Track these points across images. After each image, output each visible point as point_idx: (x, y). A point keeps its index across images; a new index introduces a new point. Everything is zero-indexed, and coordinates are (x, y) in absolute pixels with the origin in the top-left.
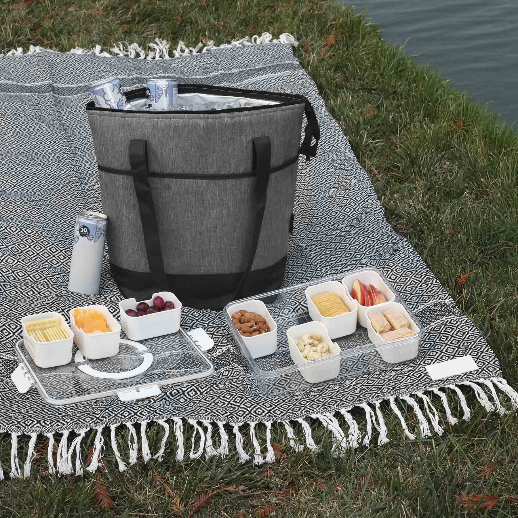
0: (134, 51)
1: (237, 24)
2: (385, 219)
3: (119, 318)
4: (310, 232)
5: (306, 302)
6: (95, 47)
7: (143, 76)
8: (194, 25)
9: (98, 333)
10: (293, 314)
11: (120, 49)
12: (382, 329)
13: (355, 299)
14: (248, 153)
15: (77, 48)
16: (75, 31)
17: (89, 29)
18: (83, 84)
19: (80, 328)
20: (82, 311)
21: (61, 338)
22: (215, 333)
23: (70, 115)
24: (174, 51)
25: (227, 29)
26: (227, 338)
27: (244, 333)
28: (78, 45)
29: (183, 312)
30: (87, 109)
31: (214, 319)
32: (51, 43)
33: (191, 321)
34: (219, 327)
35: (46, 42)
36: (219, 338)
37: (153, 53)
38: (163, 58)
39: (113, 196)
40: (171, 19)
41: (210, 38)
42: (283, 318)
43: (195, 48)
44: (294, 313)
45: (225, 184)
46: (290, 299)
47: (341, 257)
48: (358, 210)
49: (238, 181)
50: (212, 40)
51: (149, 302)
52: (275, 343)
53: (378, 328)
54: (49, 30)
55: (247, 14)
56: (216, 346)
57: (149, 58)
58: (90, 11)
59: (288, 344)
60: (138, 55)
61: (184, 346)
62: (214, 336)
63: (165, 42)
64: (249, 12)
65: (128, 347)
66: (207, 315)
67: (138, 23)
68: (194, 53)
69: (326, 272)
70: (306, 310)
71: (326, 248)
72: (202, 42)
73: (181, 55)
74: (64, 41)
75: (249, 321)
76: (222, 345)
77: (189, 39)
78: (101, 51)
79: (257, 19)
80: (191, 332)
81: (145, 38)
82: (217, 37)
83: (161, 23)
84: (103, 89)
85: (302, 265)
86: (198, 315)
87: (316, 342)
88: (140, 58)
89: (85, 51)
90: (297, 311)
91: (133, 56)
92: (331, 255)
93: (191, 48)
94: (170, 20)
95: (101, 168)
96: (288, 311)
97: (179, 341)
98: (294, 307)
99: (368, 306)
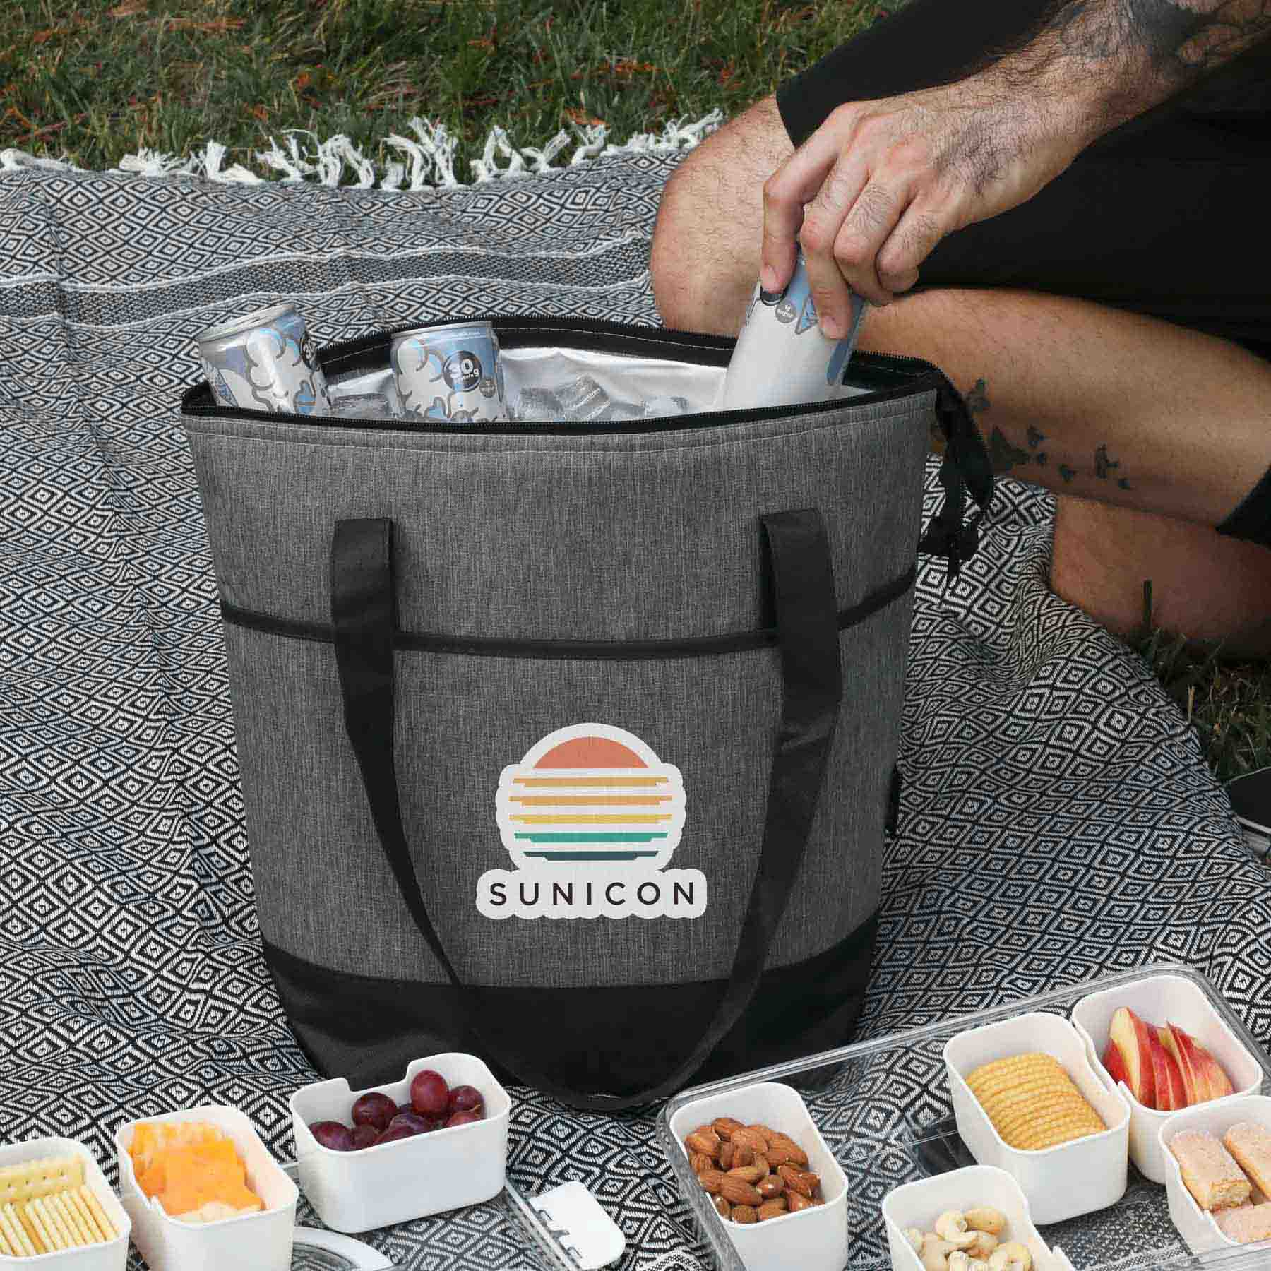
0: (337, 161)
1: (685, 66)
2: (1206, 764)
3: (292, 1147)
4: (947, 818)
5: (947, 1085)
6: (205, 147)
7: (369, 254)
8: (538, 67)
9: (215, 1213)
10: (900, 1128)
11: (288, 156)
12: (1218, 1199)
13: (1121, 1083)
14: (745, 568)
15: (141, 152)
16: (134, 88)
17: (184, 81)
18: (164, 283)
19: (154, 1199)
20: (159, 1131)
21: (88, 1235)
22: (628, 1203)
23: (120, 393)
24: (472, 163)
25: (649, 79)
26: (672, 1217)
27: (731, 1206)
28: (147, 144)
29: (514, 1121)
30: (185, 411)
31: (623, 1148)
32: (55, 133)
33: (542, 1156)
34: (643, 1179)
35: (36, 130)
36: (642, 1221)
37: (400, 168)
38: (436, 186)
39: (275, 711)
40: (461, 47)
41: (594, 115)
42: (865, 1141)
43: (542, 148)
44: (903, 1125)
45: (665, 676)
46: (890, 1071)
47: (1059, 911)
48: (1107, 724)
49: (709, 664)
50: (601, 118)
51: (396, 1091)
52: (842, 1238)
53: (1206, 1194)
54: (49, 88)
55: (716, 28)
56: (631, 1251)
57: (388, 186)
58: (186, 21)
59: (885, 1240)
60: (349, 176)
61: (522, 1251)
62: (625, 1213)
63: (440, 130)
64: (724, 20)
65: (322, 1258)
66: (598, 1132)
67: (349, 60)
68: (544, 168)
69: (1012, 971)
70: (948, 1113)
71: (1005, 877)
72: (567, 127)
73: (497, 176)
74: (99, 125)
75: (748, 1162)
76: (653, 1246)
77: (523, 119)
78: (226, 164)
79: (753, 45)
80: (542, 1197)
81: (374, 112)
82: (617, 110)
83: (425, 57)
84: (244, 348)
85: (927, 942)
86: (567, 1131)
87: (985, 1240)
88: (358, 186)
89: (171, 164)
90: (915, 1117)
91: (331, 181)
92: (1024, 905)
93: (528, 151)
94: (455, 48)
95: (231, 614)
96: (882, 1116)
97: (503, 1232)
98: (903, 1104)
99: (1167, 1108)
